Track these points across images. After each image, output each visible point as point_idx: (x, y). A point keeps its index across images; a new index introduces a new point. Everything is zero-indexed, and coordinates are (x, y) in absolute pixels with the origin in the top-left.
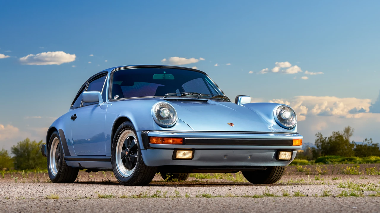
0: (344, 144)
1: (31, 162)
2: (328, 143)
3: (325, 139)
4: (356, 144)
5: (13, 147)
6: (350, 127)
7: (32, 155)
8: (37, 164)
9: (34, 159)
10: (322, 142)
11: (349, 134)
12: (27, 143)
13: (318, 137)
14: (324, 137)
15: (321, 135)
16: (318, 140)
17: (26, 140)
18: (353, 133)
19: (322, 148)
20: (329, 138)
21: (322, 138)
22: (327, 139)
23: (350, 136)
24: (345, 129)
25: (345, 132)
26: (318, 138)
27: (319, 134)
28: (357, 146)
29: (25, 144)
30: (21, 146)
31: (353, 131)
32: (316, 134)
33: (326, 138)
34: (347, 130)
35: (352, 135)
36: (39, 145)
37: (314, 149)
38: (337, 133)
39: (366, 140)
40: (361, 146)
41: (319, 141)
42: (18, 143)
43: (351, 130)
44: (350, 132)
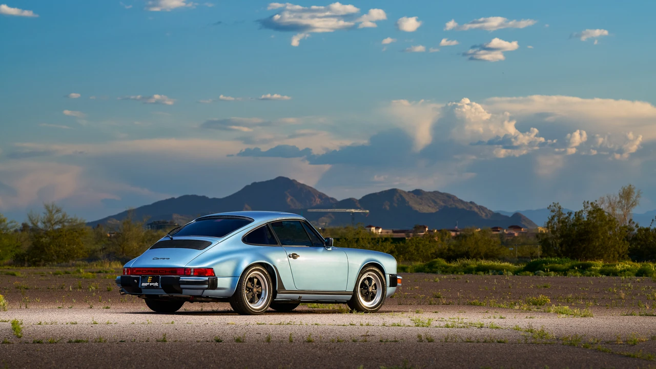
0: (607, 227)
2: (574, 225)
3: (567, 215)
4: (637, 226)
6: (632, 187)
10: (563, 222)
11: (631, 202)
13: (553, 211)
14: (565, 211)
15: (560, 208)
16: (553, 218)
18: (638, 199)
19: (562, 236)
20: (575, 215)
21: (562, 213)
22: (573, 216)
23: (632, 205)
24: (622, 190)
25: (621, 197)
26: (553, 214)
27: (555, 206)
28: (640, 230)
31: (638, 196)
32: (550, 206)
33: (570, 214)
34: (627, 194)
35: (635, 205)
37: (545, 237)
38: (592, 203)
40: (647, 230)
41: (556, 219)
43: (636, 194)
44: (633, 197)
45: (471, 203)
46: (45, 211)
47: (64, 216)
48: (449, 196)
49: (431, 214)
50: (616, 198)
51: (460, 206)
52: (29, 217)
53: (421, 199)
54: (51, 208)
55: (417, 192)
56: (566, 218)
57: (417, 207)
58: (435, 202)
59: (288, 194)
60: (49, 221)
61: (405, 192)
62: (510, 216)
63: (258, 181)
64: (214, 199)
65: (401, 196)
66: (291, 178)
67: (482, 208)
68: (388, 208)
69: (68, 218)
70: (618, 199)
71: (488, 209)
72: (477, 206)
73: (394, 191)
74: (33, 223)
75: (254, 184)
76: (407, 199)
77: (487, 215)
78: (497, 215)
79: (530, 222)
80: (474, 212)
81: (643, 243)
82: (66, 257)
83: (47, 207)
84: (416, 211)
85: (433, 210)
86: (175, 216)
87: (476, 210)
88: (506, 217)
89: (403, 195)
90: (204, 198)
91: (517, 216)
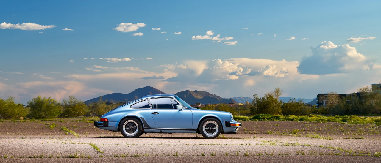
0: (274, 103)
1: (42, 113)
2: (262, 102)
4: (283, 103)
5: (29, 102)
6: (279, 88)
7: (43, 108)
8: (47, 115)
9: (44, 111)
10: (258, 101)
11: (279, 94)
12: (39, 99)
14: (259, 97)
15: (257, 96)
16: (255, 99)
17: (39, 97)
19: (258, 106)
22: (261, 99)
23: (279, 95)
24: (275, 90)
25: (275, 92)
29: (38, 100)
30: (35, 102)
31: (281, 92)
32: (254, 95)
34: (277, 91)
36: (48, 100)
37: (252, 106)
38: (268, 94)
39: (291, 99)
40: (287, 104)
42: (33, 100)
43: (281, 91)
44: (280, 92)
45: (215, 95)
46: (69, 98)
47: (76, 100)
48: (207, 93)
49: (201, 99)
50: (273, 92)
51: (211, 96)
52: (64, 101)
53: (197, 94)
54: (71, 97)
55: (196, 91)
56: (259, 100)
57: (196, 97)
58: (202, 95)
59: (150, 92)
60: (71, 102)
61: (191, 91)
62: (228, 99)
63: (140, 88)
64: (125, 94)
65: (190, 93)
66: (152, 87)
67: (218, 97)
68: (185, 97)
69: (78, 100)
70: (274, 93)
71: (221, 97)
72: (217, 96)
73: (187, 91)
74: (65, 103)
75: (139, 89)
76: (192, 94)
77: (220, 99)
78: (224, 99)
79: (235, 102)
80: (216, 98)
81: (286, 109)
82: (77, 115)
83: (70, 97)
84: (195, 98)
85: (202, 98)
86: (111, 100)
87: (216, 97)
88: (227, 100)
89: (191, 92)
90: (121, 94)
91: (231, 99)
